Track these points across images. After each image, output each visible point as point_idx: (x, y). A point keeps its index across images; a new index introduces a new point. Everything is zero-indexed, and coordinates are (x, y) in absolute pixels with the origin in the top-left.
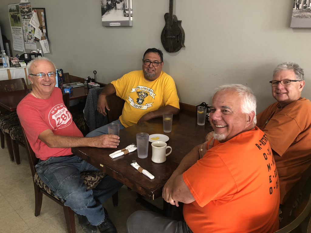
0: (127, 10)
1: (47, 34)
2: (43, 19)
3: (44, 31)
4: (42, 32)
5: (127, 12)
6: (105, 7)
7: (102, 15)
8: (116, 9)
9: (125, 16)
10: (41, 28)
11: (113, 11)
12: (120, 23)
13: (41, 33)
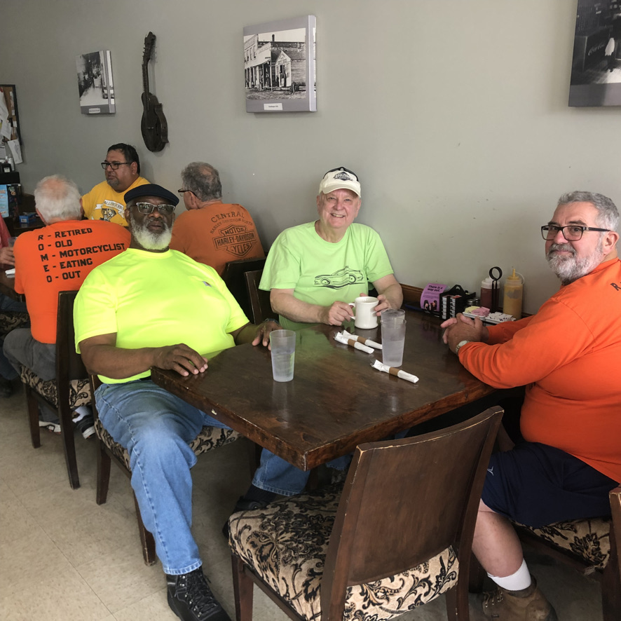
0: (105, 88)
1: (18, 129)
2: (12, 103)
3: (15, 124)
4: (12, 126)
5: (105, 91)
6: (83, 84)
7: (81, 96)
8: (94, 87)
9: (104, 98)
10: (10, 120)
11: (91, 90)
12: (99, 109)
13: (11, 128)
